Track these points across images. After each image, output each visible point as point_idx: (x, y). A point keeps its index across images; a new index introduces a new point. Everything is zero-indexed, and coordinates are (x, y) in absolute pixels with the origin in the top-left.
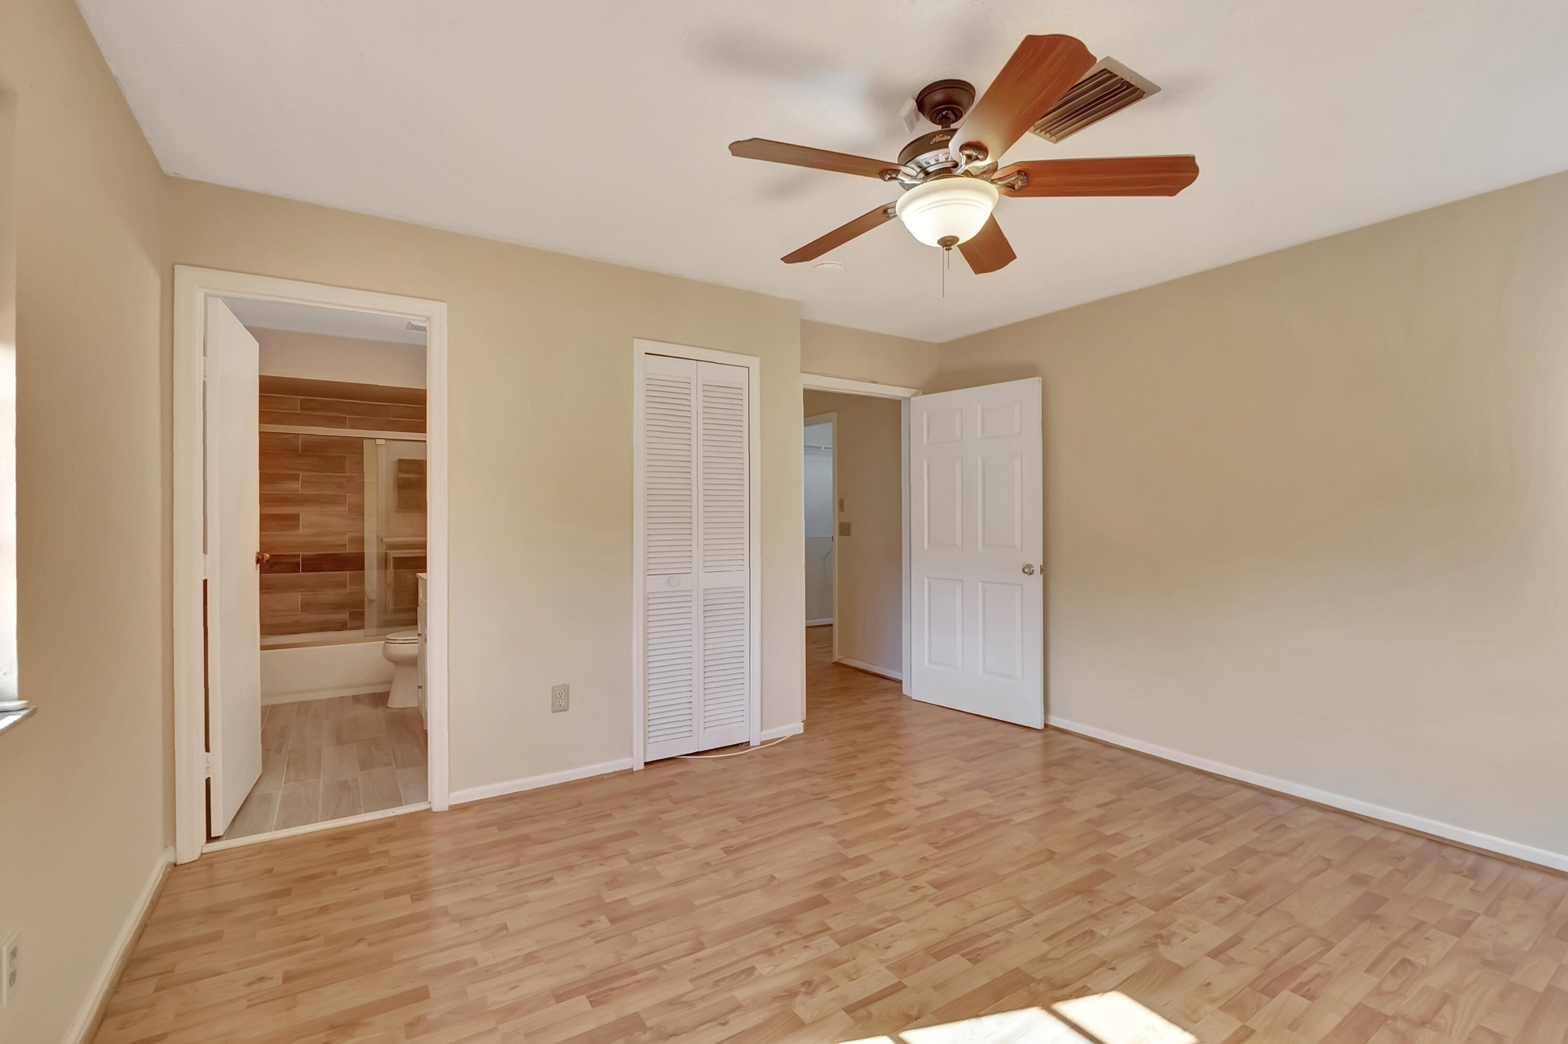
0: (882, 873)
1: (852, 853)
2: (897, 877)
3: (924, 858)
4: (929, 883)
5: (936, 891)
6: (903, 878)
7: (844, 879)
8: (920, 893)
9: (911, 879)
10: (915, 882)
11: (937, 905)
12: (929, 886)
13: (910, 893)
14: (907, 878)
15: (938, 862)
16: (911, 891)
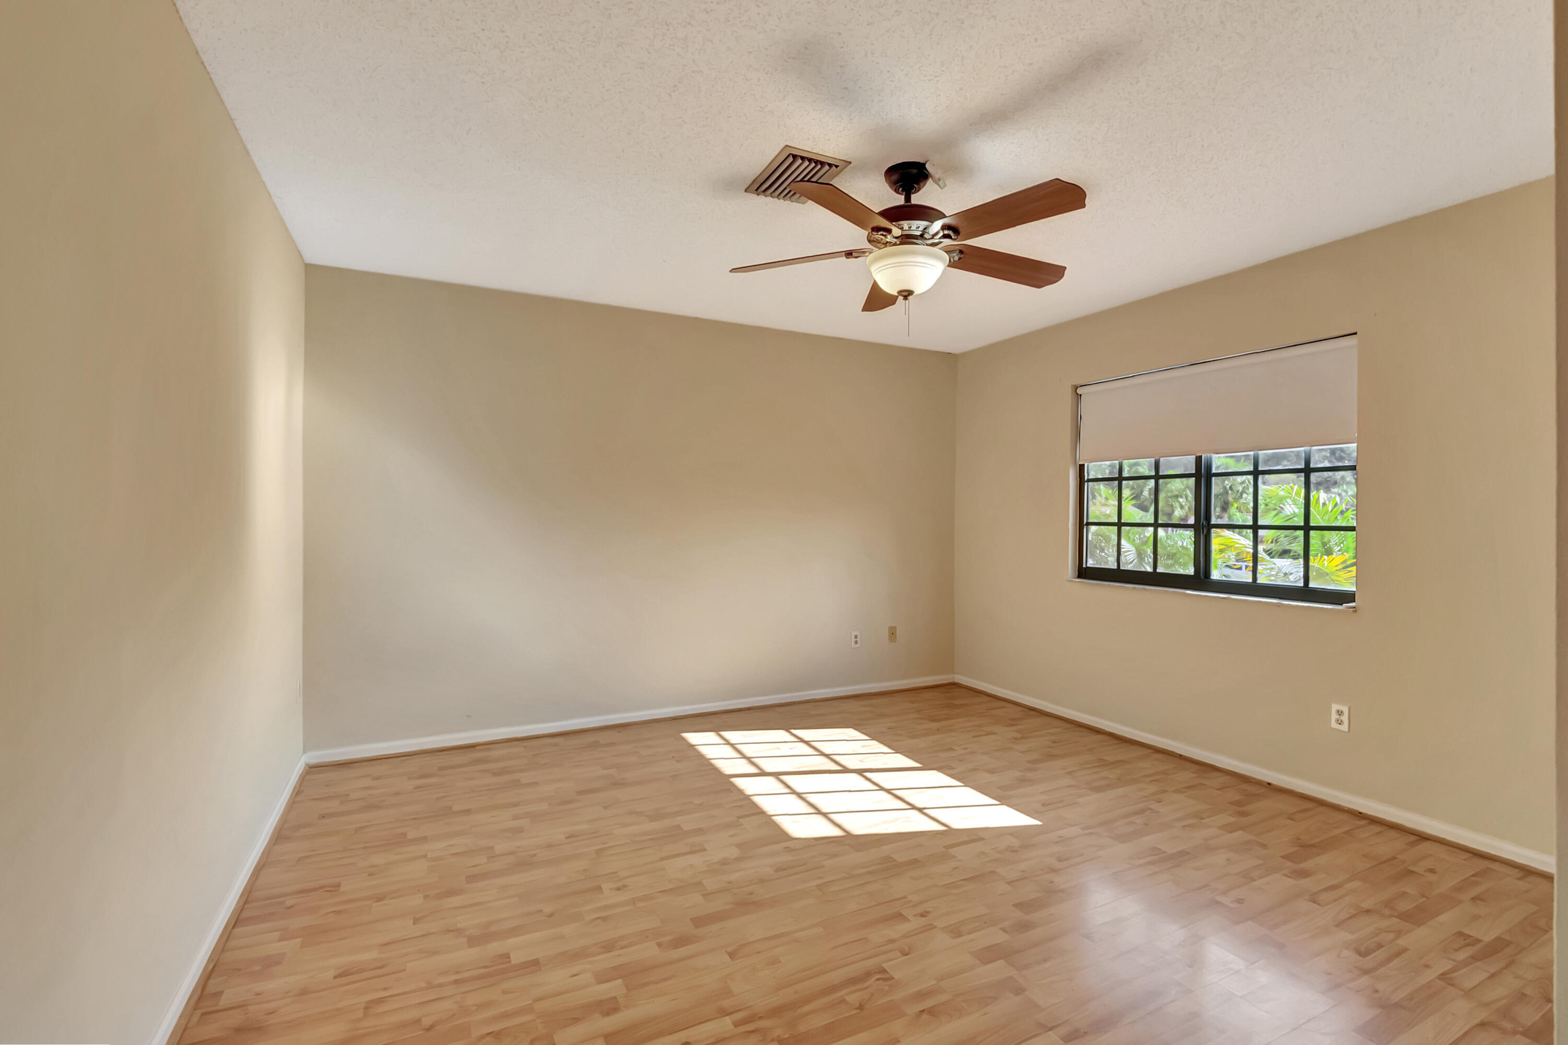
0: (960, 935)
1: (997, 970)
2: (942, 929)
3: (905, 954)
4: (908, 920)
5: (901, 911)
6: (935, 927)
7: (1004, 930)
8: (920, 910)
9: (924, 926)
10: (922, 921)
11: (905, 897)
12: (908, 917)
13: (930, 909)
14: (931, 927)
15: (890, 947)
16: (928, 912)
